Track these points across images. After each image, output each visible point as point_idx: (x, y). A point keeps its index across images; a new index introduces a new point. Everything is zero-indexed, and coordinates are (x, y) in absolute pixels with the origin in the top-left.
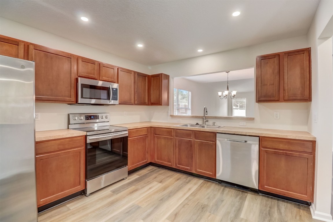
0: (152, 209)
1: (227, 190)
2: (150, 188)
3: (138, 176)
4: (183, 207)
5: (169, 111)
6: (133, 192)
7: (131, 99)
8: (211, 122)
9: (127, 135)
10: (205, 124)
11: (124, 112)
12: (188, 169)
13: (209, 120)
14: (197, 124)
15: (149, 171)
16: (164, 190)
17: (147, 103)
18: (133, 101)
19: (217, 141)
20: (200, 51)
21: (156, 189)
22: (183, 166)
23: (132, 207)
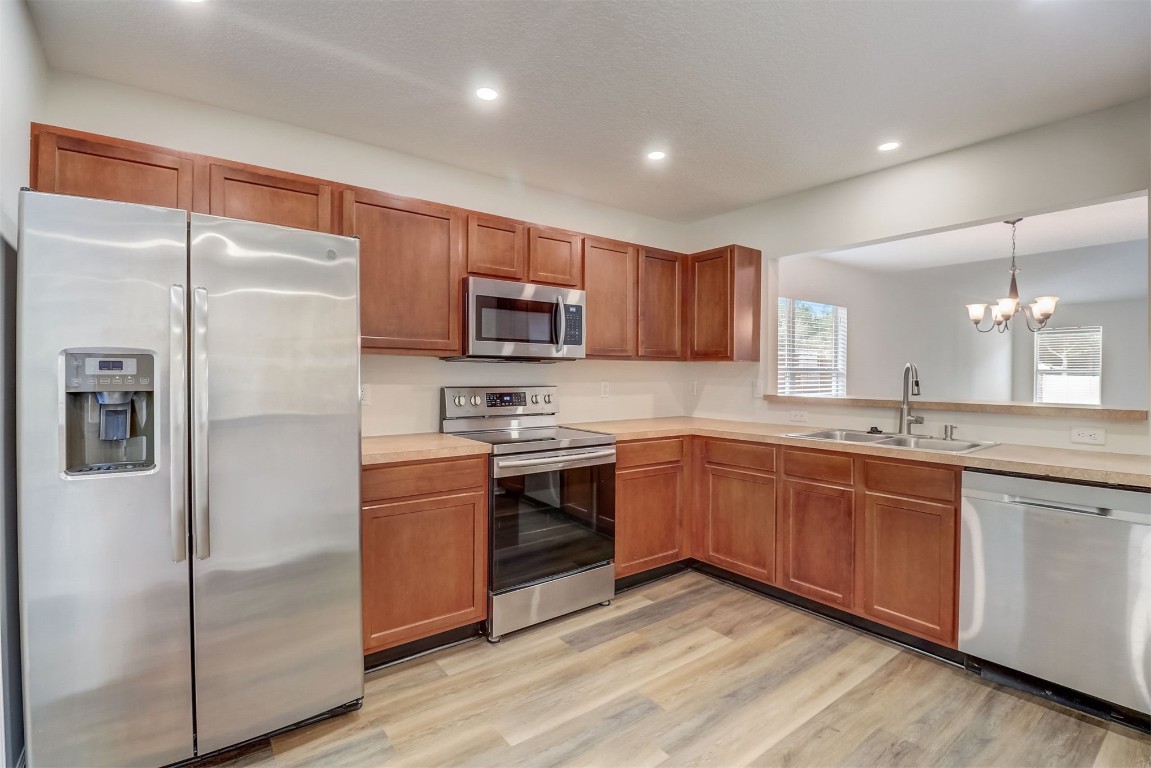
0: (698, 721)
1: (1007, 702)
2: (691, 649)
3: (649, 602)
4: (818, 734)
5: (760, 382)
6: (631, 652)
7: (623, 340)
8: (933, 425)
9: (613, 460)
10: (909, 432)
11: (603, 384)
12: (834, 600)
13: (926, 416)
14: (874, 430)
15: (684, 587)
16: (741, 664)
17: (679, 354)
18: (630, 347)
19: (963, 499)
20: (889, 146)
21: (712, 653)
22: (812, 584)
23: (629, 701)
